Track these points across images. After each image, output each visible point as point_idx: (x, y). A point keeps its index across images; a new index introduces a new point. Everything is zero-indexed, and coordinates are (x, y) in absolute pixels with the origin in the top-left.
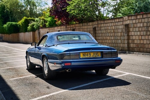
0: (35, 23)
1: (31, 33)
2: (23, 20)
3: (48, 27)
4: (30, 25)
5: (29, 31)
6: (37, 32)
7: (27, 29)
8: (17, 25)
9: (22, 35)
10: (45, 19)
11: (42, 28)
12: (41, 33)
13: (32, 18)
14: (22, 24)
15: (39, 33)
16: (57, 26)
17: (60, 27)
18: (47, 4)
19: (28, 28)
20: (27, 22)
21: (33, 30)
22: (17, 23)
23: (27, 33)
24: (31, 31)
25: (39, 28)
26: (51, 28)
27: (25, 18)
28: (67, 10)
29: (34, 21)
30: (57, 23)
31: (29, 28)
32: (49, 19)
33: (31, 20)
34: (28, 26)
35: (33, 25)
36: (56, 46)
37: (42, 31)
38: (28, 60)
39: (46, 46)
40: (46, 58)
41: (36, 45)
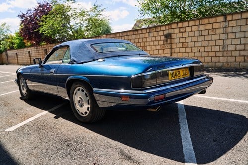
0: (2, 46)
3: (17, 49)
6: (4, 54)
10: (13, 41)
11: (9, 50)
15: (7, 54)
16: (26, 47)
17: (30, 48)
25: (6, 50)
28: (39, 30)
30: (26, 44)
32: (17, 41)
36: (104, 61)
37: (10, 52)
38: (23, 86)
39: (73, 62)
40: (78, 85)
41: (41, 63)
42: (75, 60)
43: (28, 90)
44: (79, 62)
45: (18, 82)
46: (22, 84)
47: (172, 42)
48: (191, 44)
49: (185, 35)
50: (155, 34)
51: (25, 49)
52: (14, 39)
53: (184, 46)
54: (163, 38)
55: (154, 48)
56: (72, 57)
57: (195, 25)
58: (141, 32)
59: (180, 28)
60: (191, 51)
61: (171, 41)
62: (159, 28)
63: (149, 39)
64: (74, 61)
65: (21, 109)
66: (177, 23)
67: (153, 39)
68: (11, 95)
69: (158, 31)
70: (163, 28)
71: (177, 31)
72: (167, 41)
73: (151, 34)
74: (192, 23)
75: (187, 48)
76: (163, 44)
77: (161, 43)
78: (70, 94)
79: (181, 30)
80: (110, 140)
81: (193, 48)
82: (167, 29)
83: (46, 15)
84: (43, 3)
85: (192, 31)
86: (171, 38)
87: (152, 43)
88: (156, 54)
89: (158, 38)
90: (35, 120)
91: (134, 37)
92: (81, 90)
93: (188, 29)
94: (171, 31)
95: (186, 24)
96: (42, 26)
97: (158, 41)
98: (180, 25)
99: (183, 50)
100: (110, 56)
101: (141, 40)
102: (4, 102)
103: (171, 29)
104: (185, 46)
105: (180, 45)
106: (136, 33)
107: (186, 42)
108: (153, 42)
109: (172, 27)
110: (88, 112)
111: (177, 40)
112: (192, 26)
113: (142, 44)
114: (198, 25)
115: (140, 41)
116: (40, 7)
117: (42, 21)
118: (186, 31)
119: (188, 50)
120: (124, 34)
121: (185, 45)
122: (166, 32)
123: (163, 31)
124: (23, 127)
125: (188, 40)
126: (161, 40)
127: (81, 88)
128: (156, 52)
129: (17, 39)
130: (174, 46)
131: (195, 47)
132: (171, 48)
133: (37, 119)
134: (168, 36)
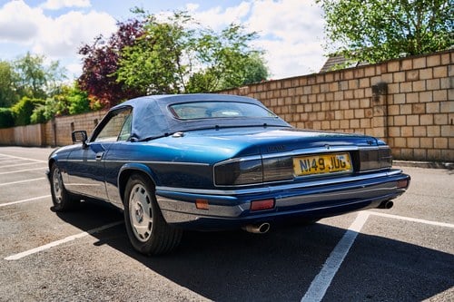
0: (46, 108)
1: (39, 126)
2: (21, 103)
3: (73, 114)
4: (35, 111)
5: (34, 123)
6: (49, 124)
7: (30, 119)
8: (9, 113)
9: (19, 131)
10: (67, 98)
11: (59, 116)
12: (58, 126)
13: (40, 100)
14: (19, 110)
15: (55, 126)
16: (91, 110)
18: (65, 77)
19: (32, 116)
20: (29, 107)
21: (42, 120)
22: (10, 109)
23: (30, 127)
24: (38, 123)
25: (53, 116)
26: (79, 116)
27: (25, 98)
29: (44, 104)
30: (91, 106)
31: (34, 117)
32: (76, 98)
33: (37, 102)
34: (32, 113)
35: (42, 112)
36: (182, 136)
37: (61, 122)
38: (57, 184)
39: (133, 138)
40: (136, 181)
41: (86, 139)
42: (138, 133)
43: (65, 192)
44: (143, 138)
45: (50, 176)
46: (56, 181)
47: (390, 102)
48: (430, 108)
49: (418, 86)
50: (353, 84)
51: (89, 115)
52: (69, 95)
53: (415, 112)
54: (369, 93)
55: (349, 114)
56: (133, 129)
57: (441, 65)
58: (322, 81)
59: (406, 71)
60: (431, 122)
61: (386, 100)
62: (362, 71)
63: (339, 96)
64: (135, 135)
65: (45, 227)
66: (401, 60)
67: (349, 95)
68: (37, 203)
69: (359, 79)
70: (370, 72)
71: (399, 77)
72: (377, 100)
73: (344, 85)
74: (433, 61)
75: (422, 117)
76: (370, 107)
77: (366, 103)
78: (125, 197)
79: (410, 76)
80: (173, 284)
81: (437, 117)
82: (379, 72)
83: (132, 46)
84: (128, 23)
85: (433, 78)
86: (387, 94)
87: (345, 105)
88: (354, 129)
89: (360, 94)
90: (60, 245)
91: (307, 90)
92: (140, 190)
93: (425, 74)
94: (387, 78)
95: (420, 63)
96: (124, 66)
97: (359, 99)
98: (407, 65)
99: (413, 120)
100: (199, 127)
101: (321, 98)
102: (21, 213)
103: (387, 73)
104: (419, 112)
105: (408, 109)
106: (313, 81)
107: (419, 103)
108: (347, 102)
109: (390, 70)
110: (150, 233)
111: (400, 99)
112: (432, 67)
113: (325, 107)
114: (447, 65)
115: (319, 100)
116: (122, 29)
117: (126, 58)
118: (421, 77)
119: (426, 120)
120: (286, 85)
121: (418, 109)
122: (375, 81)
123: (370, 77)
124: (35, 255)
125: (426, 97)
126: (365, 98)
127: (141, 187)
128: (355, 124)
129: (76, 94)
130: (394, 110)
131: (440, 113)
132: (387, 115)
133: (66, 244)
134: (381, 90)
